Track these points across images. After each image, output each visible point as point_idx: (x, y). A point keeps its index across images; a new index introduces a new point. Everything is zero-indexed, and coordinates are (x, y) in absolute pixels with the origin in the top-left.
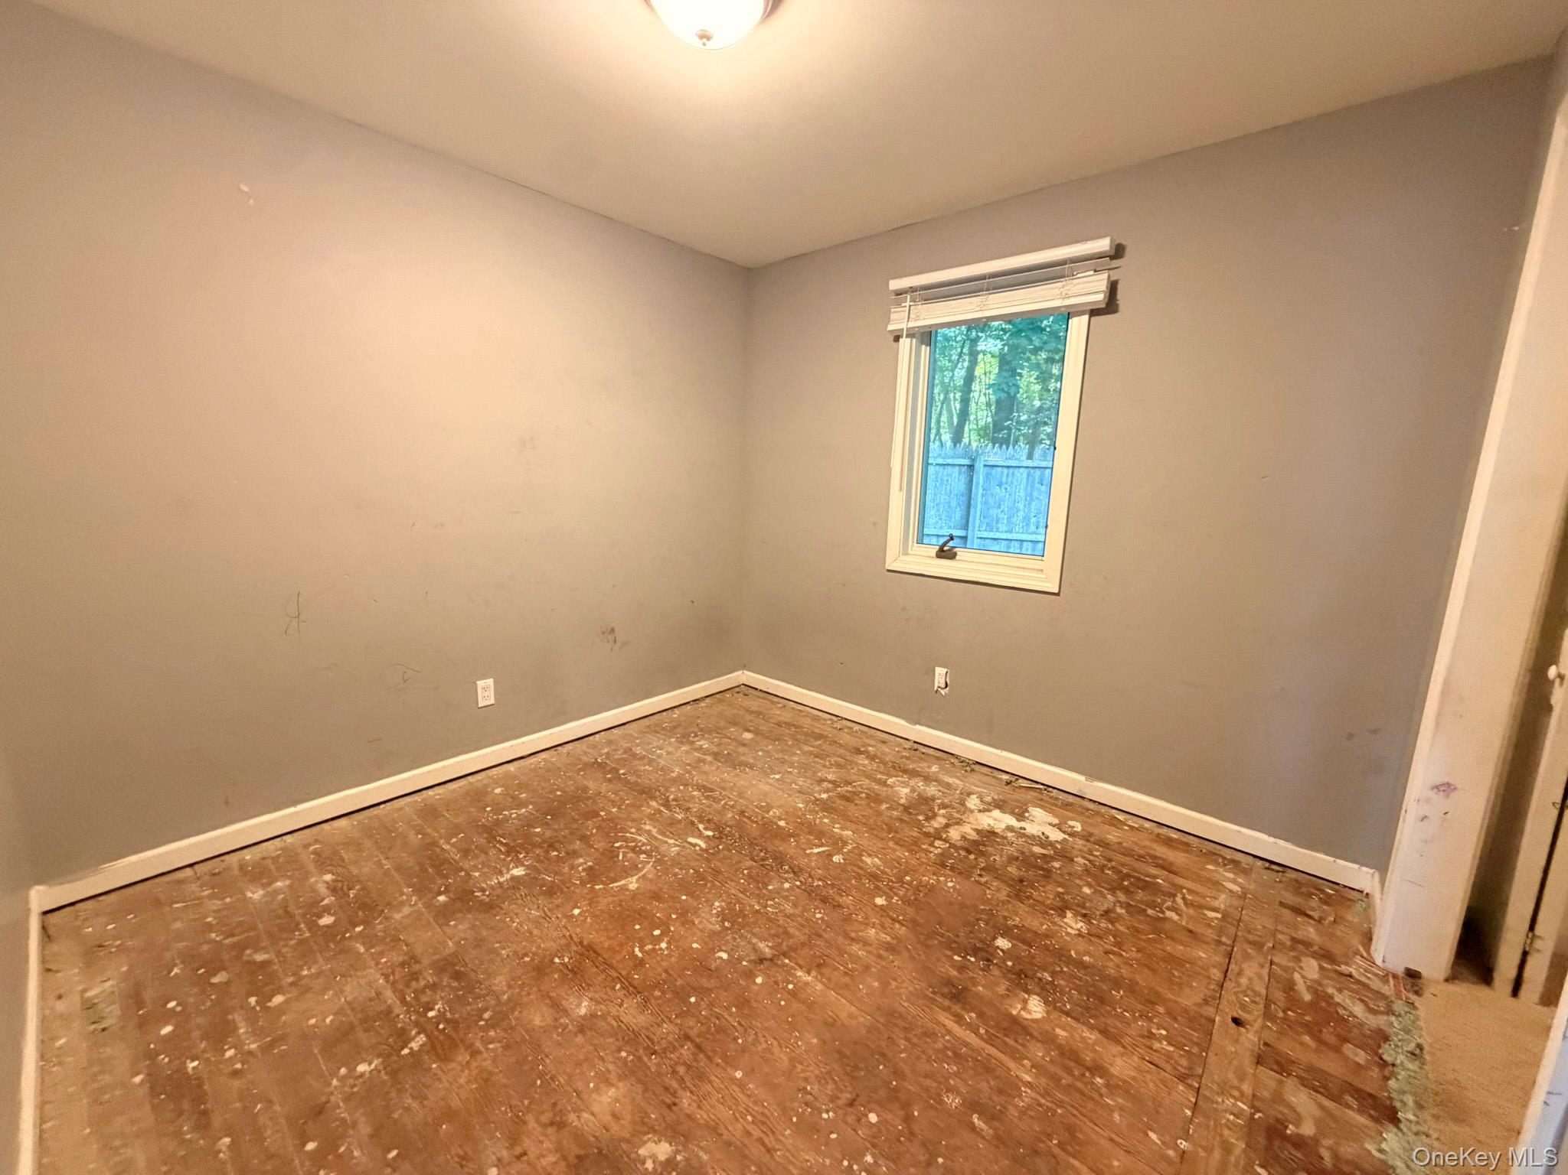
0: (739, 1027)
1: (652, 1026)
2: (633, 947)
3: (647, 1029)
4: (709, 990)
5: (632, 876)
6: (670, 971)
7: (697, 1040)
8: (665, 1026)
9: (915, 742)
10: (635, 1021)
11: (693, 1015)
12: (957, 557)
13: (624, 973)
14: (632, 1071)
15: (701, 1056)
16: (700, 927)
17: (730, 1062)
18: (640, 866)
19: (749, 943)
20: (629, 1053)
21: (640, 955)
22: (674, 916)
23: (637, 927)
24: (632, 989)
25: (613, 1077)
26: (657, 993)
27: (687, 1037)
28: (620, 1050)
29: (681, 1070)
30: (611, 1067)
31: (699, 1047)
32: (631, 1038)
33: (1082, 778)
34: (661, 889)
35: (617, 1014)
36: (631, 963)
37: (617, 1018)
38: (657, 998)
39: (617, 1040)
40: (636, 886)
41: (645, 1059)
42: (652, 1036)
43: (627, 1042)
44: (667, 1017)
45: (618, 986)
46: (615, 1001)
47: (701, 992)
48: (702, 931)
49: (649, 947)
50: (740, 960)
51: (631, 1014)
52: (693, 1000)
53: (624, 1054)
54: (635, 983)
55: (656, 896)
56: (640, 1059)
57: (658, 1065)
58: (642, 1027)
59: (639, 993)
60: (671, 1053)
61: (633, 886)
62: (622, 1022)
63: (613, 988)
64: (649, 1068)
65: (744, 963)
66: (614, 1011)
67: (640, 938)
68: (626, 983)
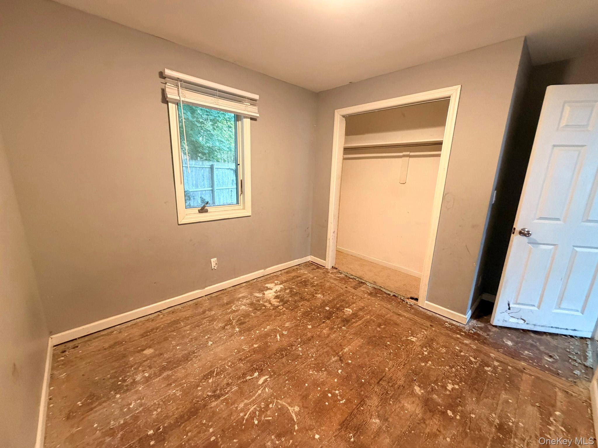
0: (371, 368)
1: (377, 394)
2: (340, 404)
3: (378, 396)
4: (357, 376)
5: (289, 410)
6: (351, 388)
7: (379, 380)
8: (375, 390)
9: (206, 296)
10: (376, 400)
11: (370, 380)
12: (209, 211)
13: (355, 407)
14: (396, 398)
15: (383, 379)
16: (325, 379)
17: (383, 371)
18: (279, 407)
19: (333, 363)
20: (390, 401)
21: (344, 400)
22: (319, 389)
23: (327, 403)
24: (362, 402)
25: (401, 405)
26: (362, 393)
27: (378, 383)
28: (390, 404)
29: (390, 384)
30: (397, 406)
31: (381, 380)
32: (384, 400)
33: (263, 270)
34: (300, 395)
35: (375, 407)
36: (349, 404)
37: (377, 407)
38: (365, 393)
39: (386, 405)
40: (296, 407)
41: (390, 395)
42: (381, 394)
43: (386, 402)
44: (372, 389)
45: (362, 408)
46: (369, 409)
47: (358, 378)
48: (327, 378)
49: (339, 397)
50: (342, 367)
51: (374, 402)
52: (363, 381)
53: (391, 402)
54: (359, 402)
55: (305, 397)
56: (391, 397)
57: (391, 391)
58: (378, 397)
59: (363, 400)
60: (385, 387)
61: (297, 409)
62: (378, 405)
63: (363, 410)
64: (393, 394)
65: (343, 365)
66: (374, 408)
67: (334, 402)
68: (359, 405)
